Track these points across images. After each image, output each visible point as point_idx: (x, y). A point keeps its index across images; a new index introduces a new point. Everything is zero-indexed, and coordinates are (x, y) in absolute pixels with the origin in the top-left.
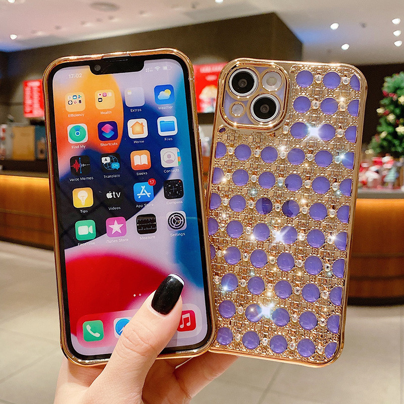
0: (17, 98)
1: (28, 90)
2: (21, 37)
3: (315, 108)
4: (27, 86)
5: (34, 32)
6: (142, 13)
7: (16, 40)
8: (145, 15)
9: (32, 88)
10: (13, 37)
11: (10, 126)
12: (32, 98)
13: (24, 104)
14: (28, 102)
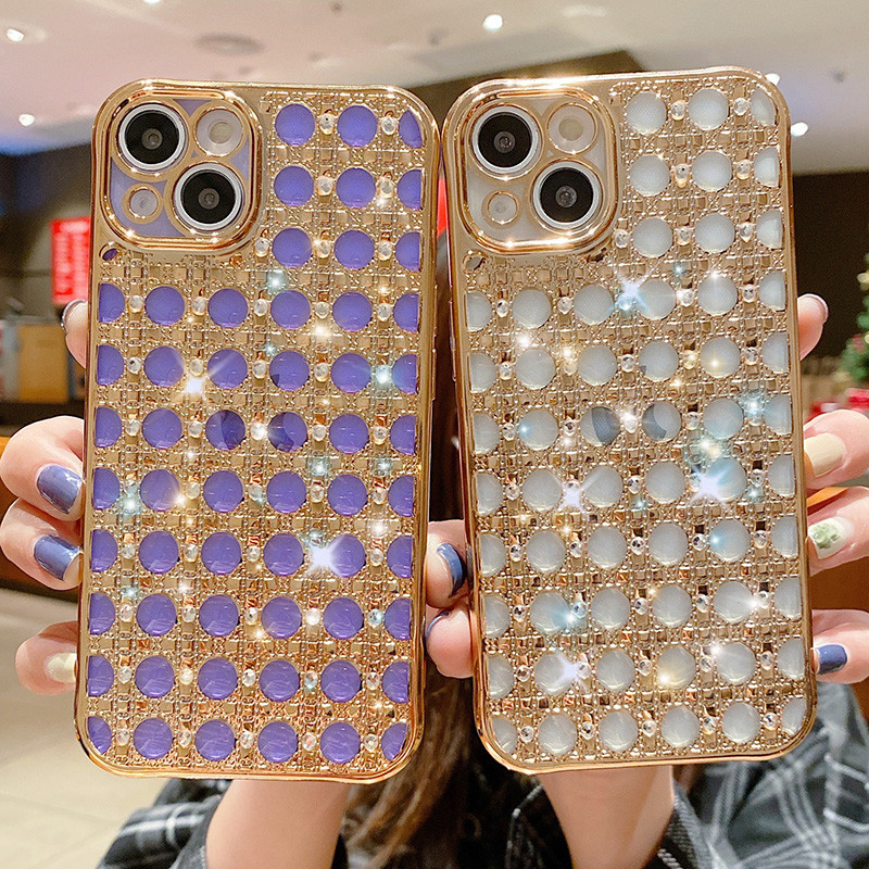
0: (38, 259)
1: (62, 240)
2: (42, 120)
3: (324, 194)
4: (59, 231)
5: (71, 106)
6: (315, 57)
7: (33, 129)
8: (323, 64)
9: (70, 236)
10: (27, 120)
11: (12, 323)
12: (70, 259)
13: (52, 273)
14: (64, 268)
